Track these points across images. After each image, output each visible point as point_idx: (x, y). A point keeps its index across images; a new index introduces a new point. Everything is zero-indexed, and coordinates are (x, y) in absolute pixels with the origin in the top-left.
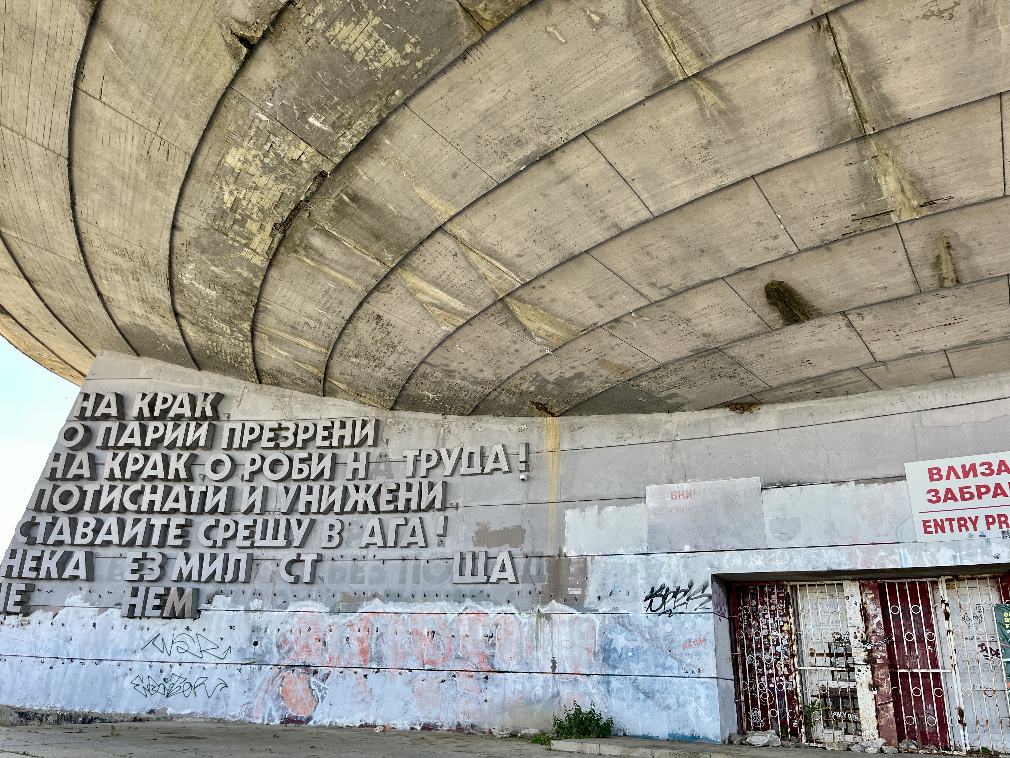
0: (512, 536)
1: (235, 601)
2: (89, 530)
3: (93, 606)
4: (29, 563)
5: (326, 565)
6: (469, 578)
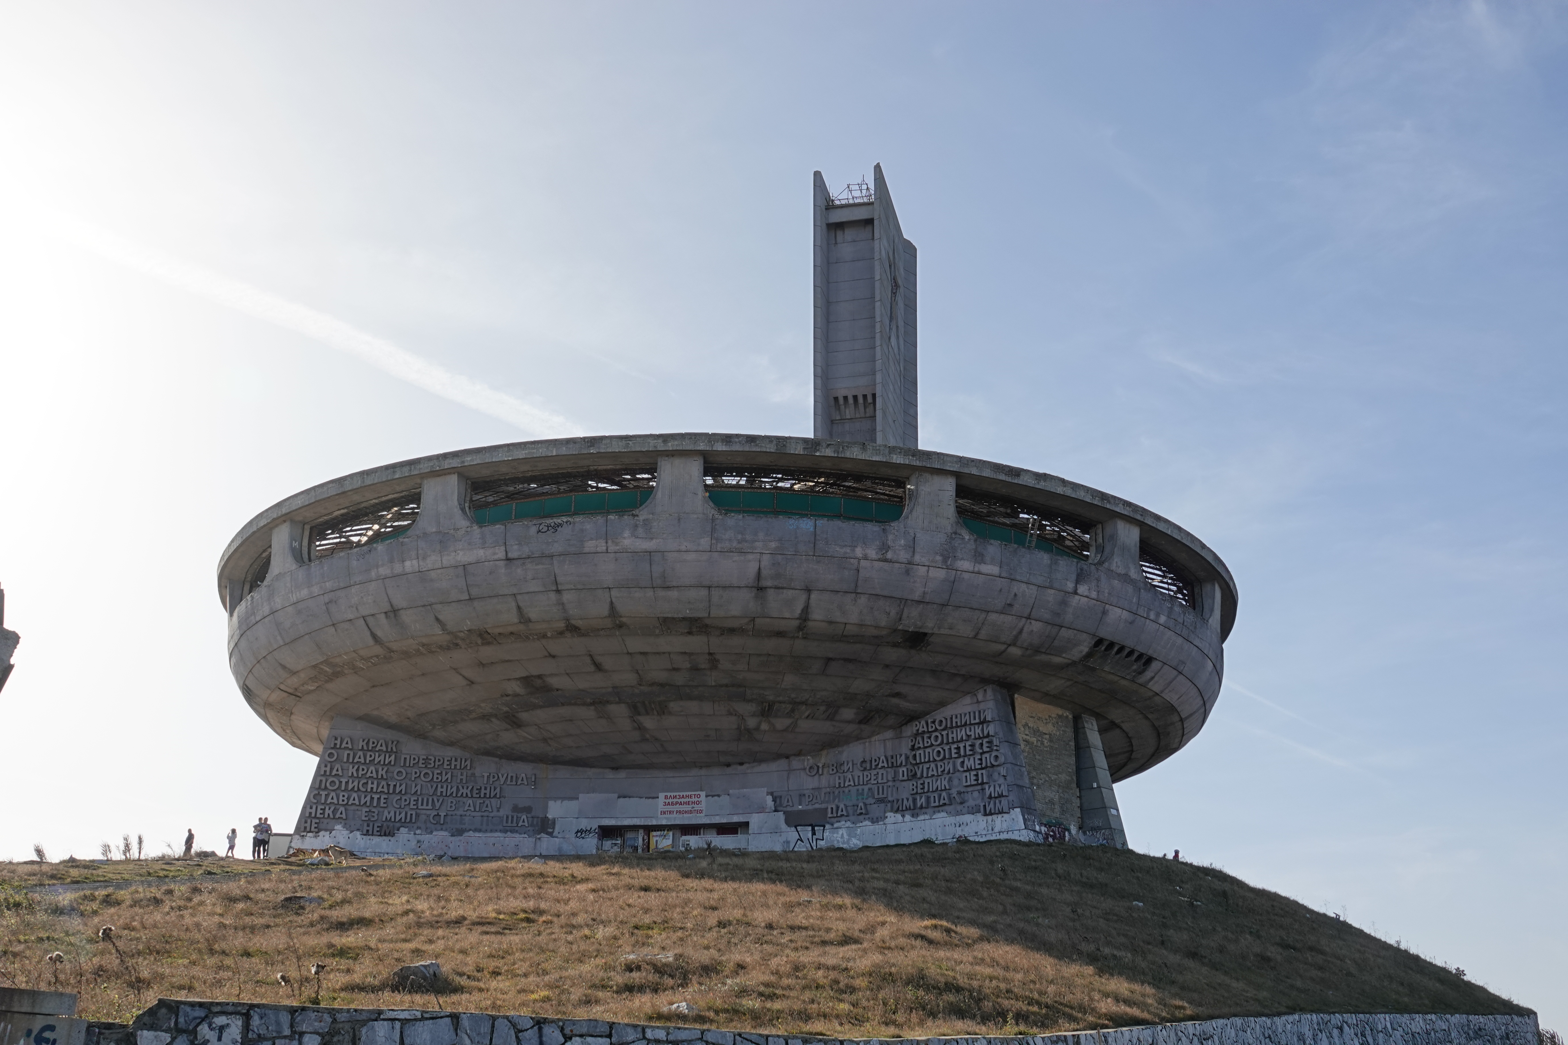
0: (528, 810)
1: (409, 830)
2: (345, 798)
3: (347, 830)
4: (319, 811)
5: (449, 817)
6: (509, 824)
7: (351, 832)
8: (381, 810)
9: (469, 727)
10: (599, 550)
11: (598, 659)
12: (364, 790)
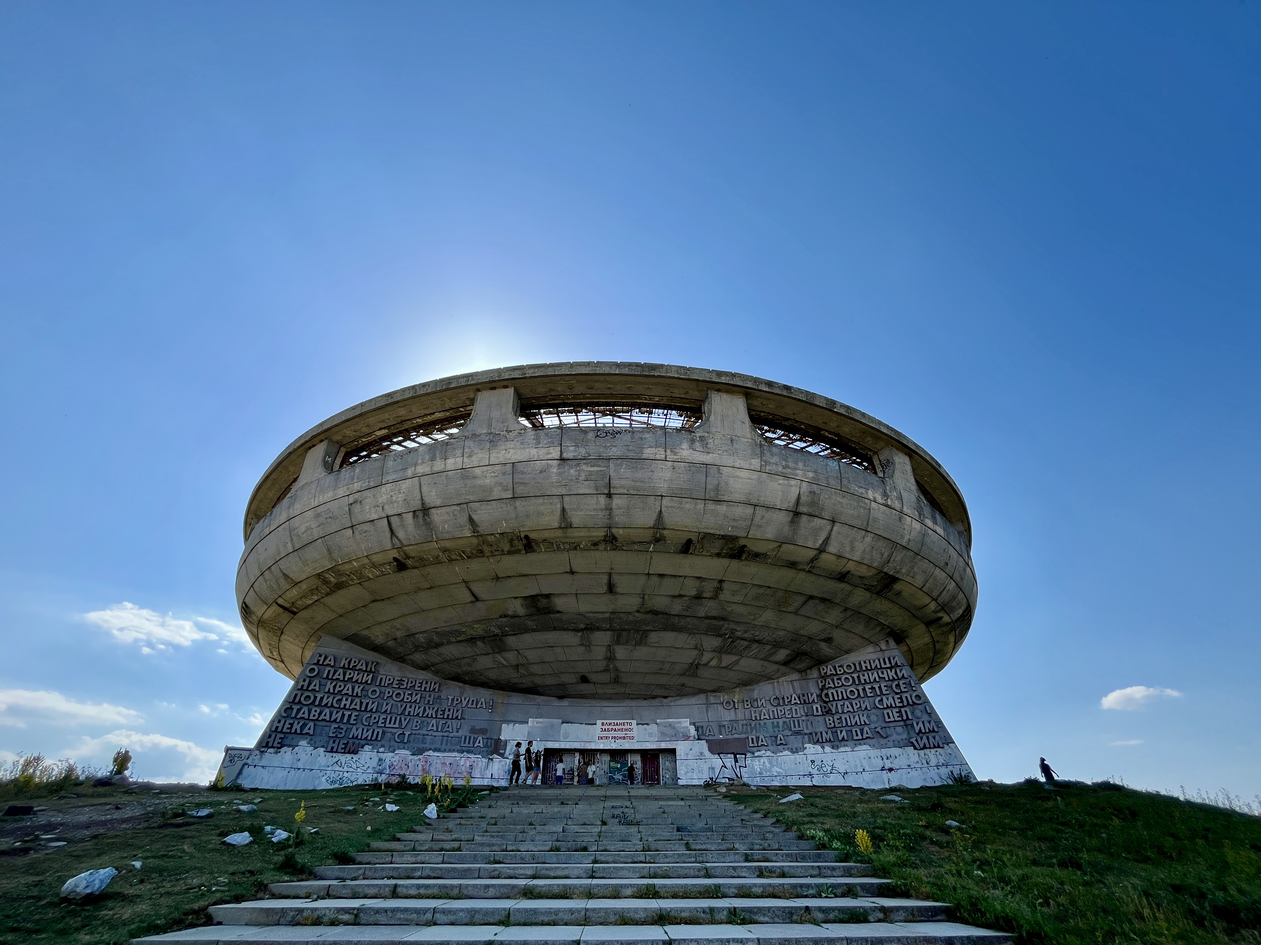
0: (483, 731)
1: (373, 748)
2: (316, 713)
3: (311, 746)
4: (287, 726)
5: (412, 736)
6: (467, 745)
7: (315, 748)
8: (351, 726)
9: (451, 651)
10: (658, 457)
11: (616, 579)
12: (337, 706)
